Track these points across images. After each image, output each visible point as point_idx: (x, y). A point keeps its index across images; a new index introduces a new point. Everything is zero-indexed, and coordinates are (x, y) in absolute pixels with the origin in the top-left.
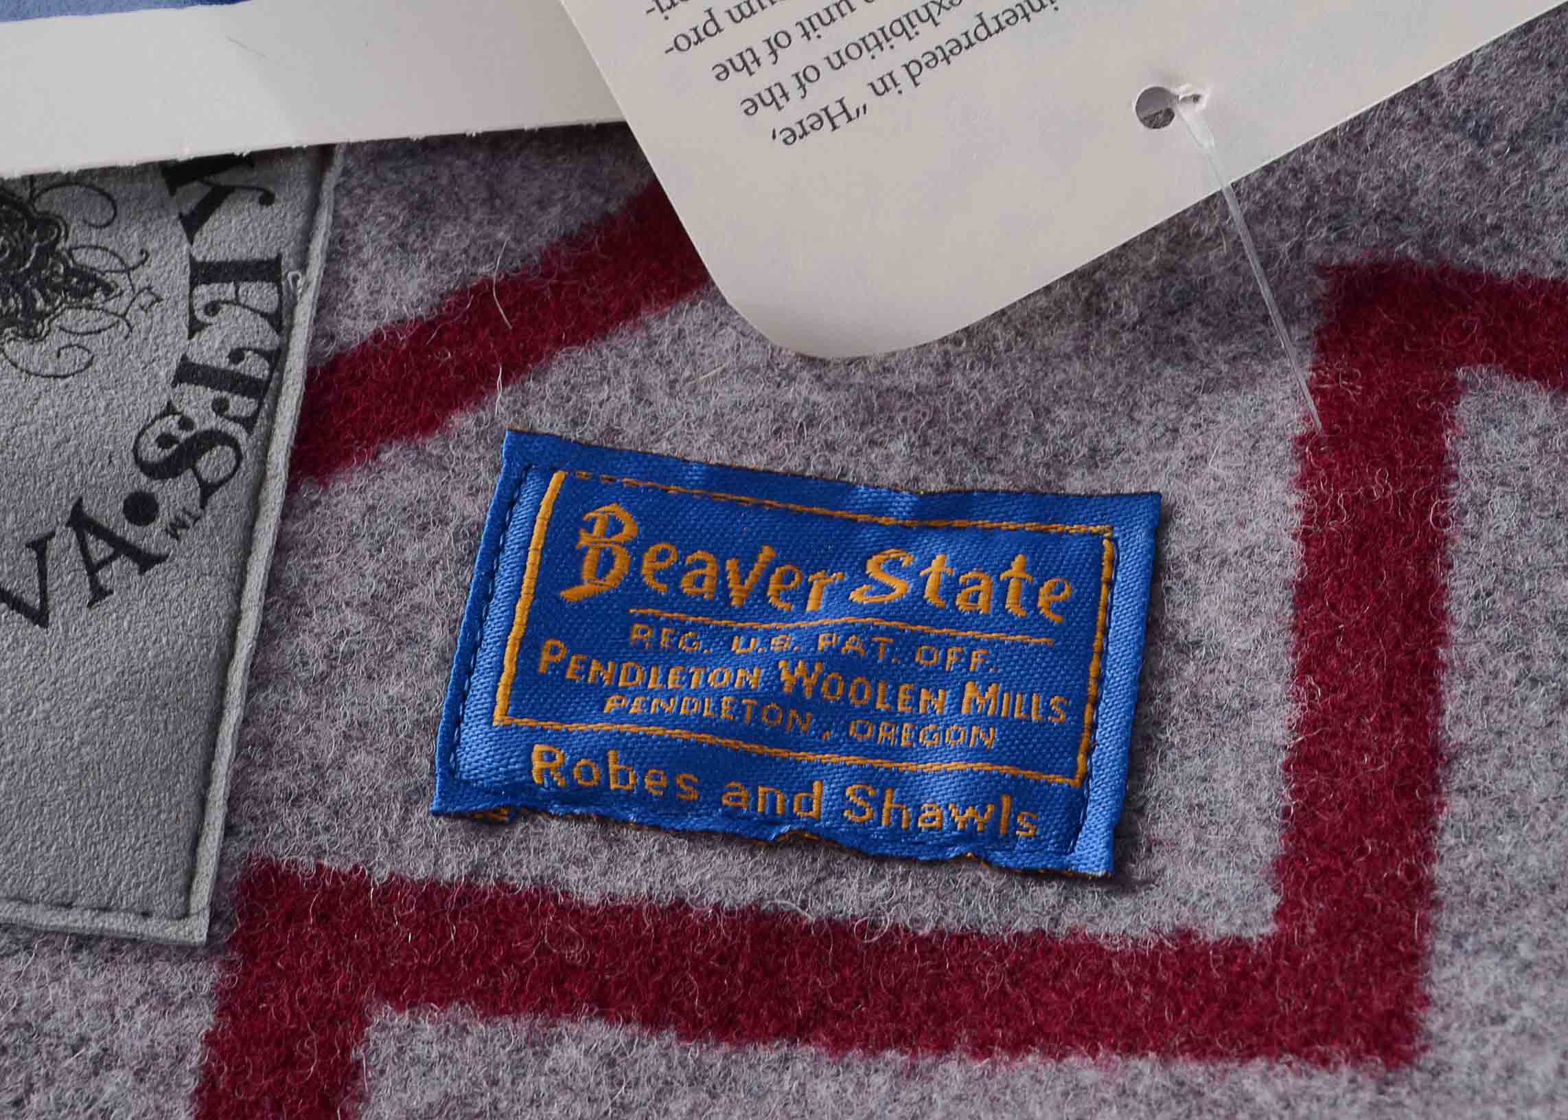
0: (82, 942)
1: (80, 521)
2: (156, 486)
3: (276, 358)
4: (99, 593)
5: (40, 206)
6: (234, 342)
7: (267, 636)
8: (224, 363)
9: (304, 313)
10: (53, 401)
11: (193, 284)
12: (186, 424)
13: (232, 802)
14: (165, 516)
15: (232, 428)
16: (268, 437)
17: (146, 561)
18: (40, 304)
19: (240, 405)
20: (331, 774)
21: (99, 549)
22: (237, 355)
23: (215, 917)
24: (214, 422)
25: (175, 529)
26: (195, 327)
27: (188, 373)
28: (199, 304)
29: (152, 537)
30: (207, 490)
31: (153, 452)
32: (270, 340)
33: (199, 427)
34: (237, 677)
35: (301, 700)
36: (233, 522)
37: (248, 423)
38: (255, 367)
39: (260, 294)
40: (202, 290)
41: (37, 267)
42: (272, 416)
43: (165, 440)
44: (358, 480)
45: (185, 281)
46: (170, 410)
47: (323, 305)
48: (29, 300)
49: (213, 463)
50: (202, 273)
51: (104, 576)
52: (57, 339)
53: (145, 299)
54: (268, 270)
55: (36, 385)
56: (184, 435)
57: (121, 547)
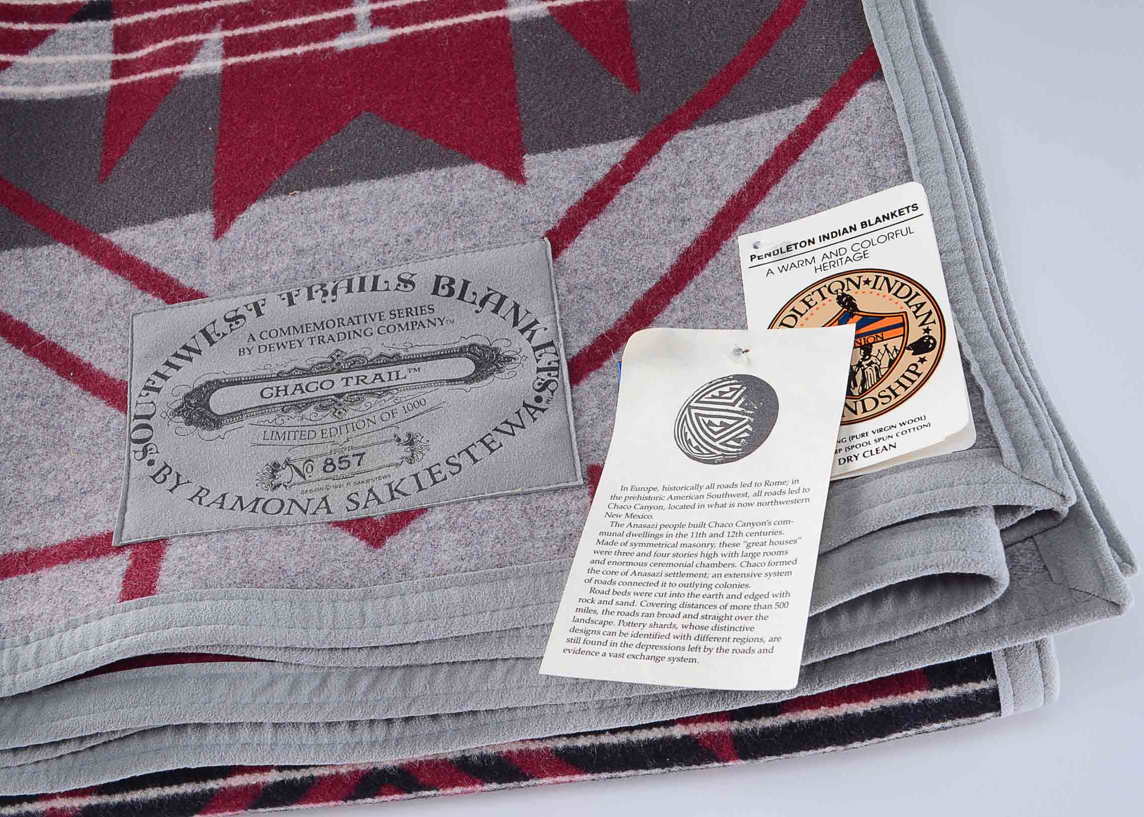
0: (555, 491)
1: (525, 405)
2: (540, 394)
3: (558, 362)
4: (535, 419)
5: (493, 346)
6: (548, 361)
7: (576, 419)
8: (547, 366)
9: (562, 350)
10: (511, 382)
11: (534, 352)
12: (543, 380)
13: (580, 454)
14: (544, 400)
15: (554, 378)
16: (563, 378)
17: (543, 410)
18: (500, 366)
19: (553, 373)
20: (601, 444)
21: (532, 410)
22: (549, 363)
23: (584, 479)
24: (549, 378)
25: (548, 402)
26: (538, 361)
27: (539, 370)
28: (537, 356)
29: (542, 405)
30: (552, 392)
31: (538, 387)
32: (557, 358)
33: (546, 380)
34: (572, 428)
35: (588, 430)
36: (560, 397)
37: (557, 376)
38: (556, 365)
39: (550, 349)
40: (536, 352)
41: (497, 358)
42: (562, 373)
43: (539, 384)
44: (586, 381)
45: (532, 351)
46: (538, 378)
47: (565, 348)
48: (497, 366)
49: (552, 386)
50: (536, 349)
51: (534, 416)
52: (507, 371)
53: (524, 358)
54: (551, 344)
55: (506, 381)
56: (543, 382)
57: (536, 409)
